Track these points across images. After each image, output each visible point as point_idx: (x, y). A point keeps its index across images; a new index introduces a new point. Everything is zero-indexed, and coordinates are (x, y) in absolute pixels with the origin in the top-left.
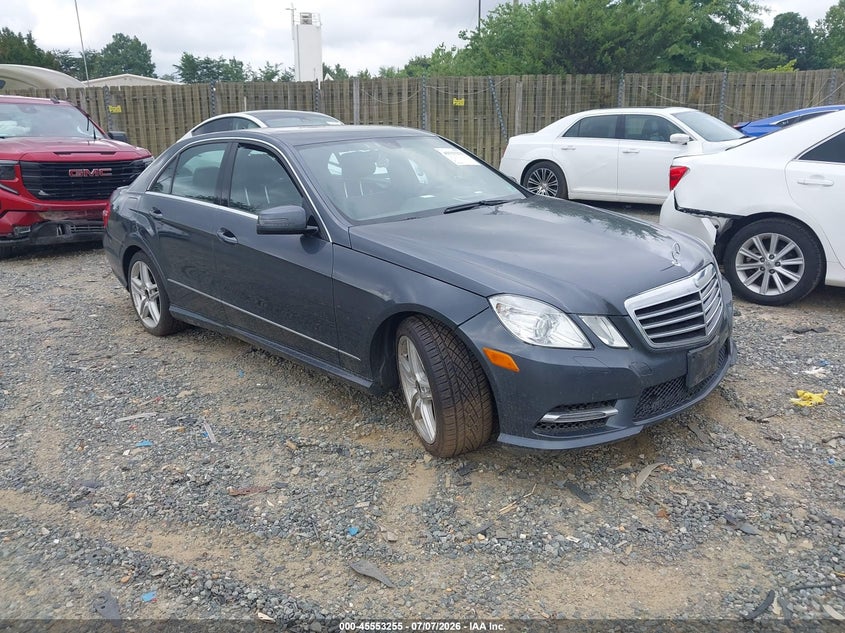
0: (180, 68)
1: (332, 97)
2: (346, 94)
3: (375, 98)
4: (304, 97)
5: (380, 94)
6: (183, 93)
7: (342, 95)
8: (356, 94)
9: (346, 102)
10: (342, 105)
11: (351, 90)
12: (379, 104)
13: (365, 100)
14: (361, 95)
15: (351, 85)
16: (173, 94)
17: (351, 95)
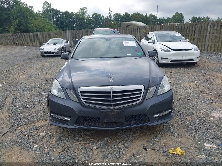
0: (191, 20)
1: (201, 27)
2: (206, 26)
3: (216, 27)
4: (193, 27)
5: (218, 26)
6: (160, 27)
7: (204, 26)
8: (209, 26)
9: (206, 28)
10: (204, 30)
11: (208, 25)
12: (217, 29)
13: (212, 28)
14: (211, 26)
15: (208, 24)
16: (158, 27)
17: (208, 27)
